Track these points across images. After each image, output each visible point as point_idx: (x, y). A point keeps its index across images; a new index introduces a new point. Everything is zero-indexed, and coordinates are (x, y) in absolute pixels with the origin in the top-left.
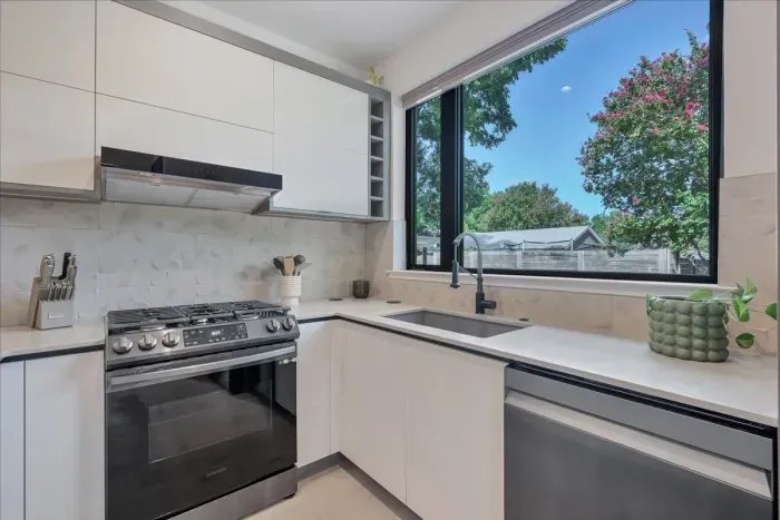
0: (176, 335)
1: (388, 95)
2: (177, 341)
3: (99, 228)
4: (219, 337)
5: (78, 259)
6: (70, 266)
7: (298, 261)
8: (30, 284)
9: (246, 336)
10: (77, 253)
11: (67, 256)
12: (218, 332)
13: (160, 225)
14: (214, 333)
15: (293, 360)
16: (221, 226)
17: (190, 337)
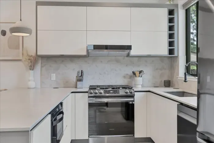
0: (102, 91)
1: (177, 6)
2: (102, 92)
3: (88, 63)
4: (112, 93)
5: (84, 72)
6: (82, 73)
7: (140, 72)
8: (75, 78)
9: (119, 94)
10: (83, 70)
11: (82, 71)
12: (112, 92)
13: (102, 62)
14: (111, 92)
15: (133, 103)
16: (118, 61)
17: (105, 92)
